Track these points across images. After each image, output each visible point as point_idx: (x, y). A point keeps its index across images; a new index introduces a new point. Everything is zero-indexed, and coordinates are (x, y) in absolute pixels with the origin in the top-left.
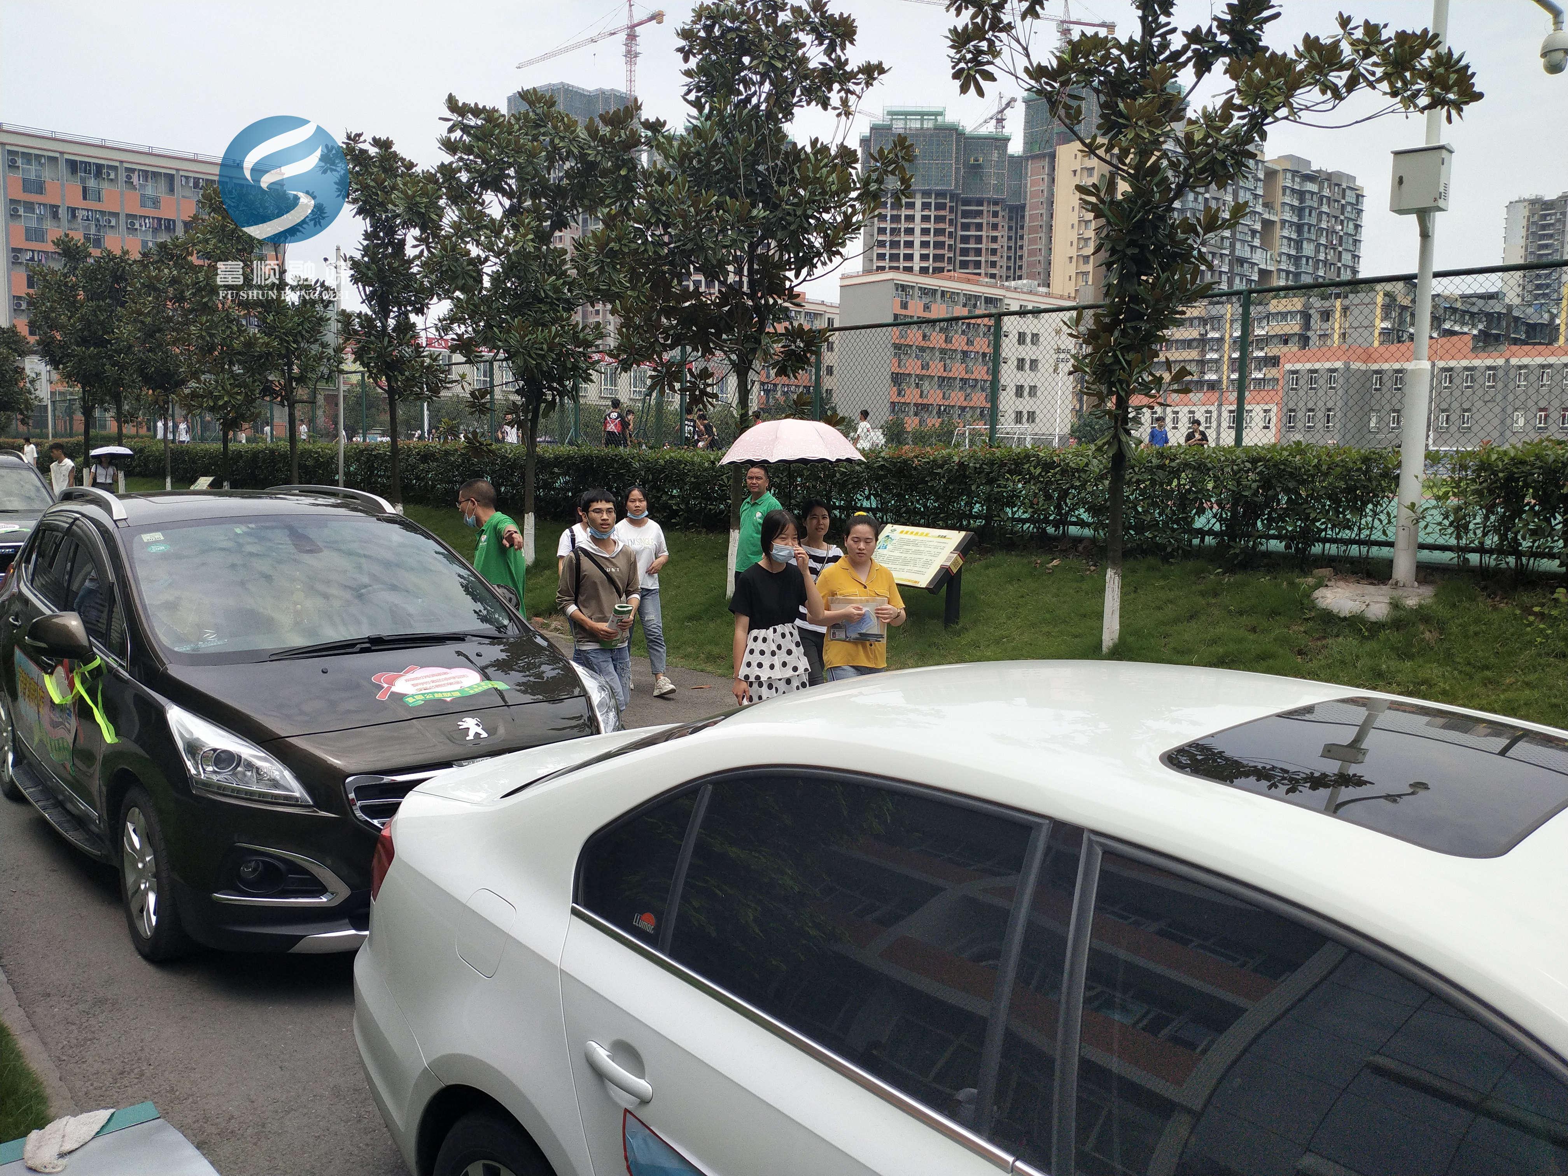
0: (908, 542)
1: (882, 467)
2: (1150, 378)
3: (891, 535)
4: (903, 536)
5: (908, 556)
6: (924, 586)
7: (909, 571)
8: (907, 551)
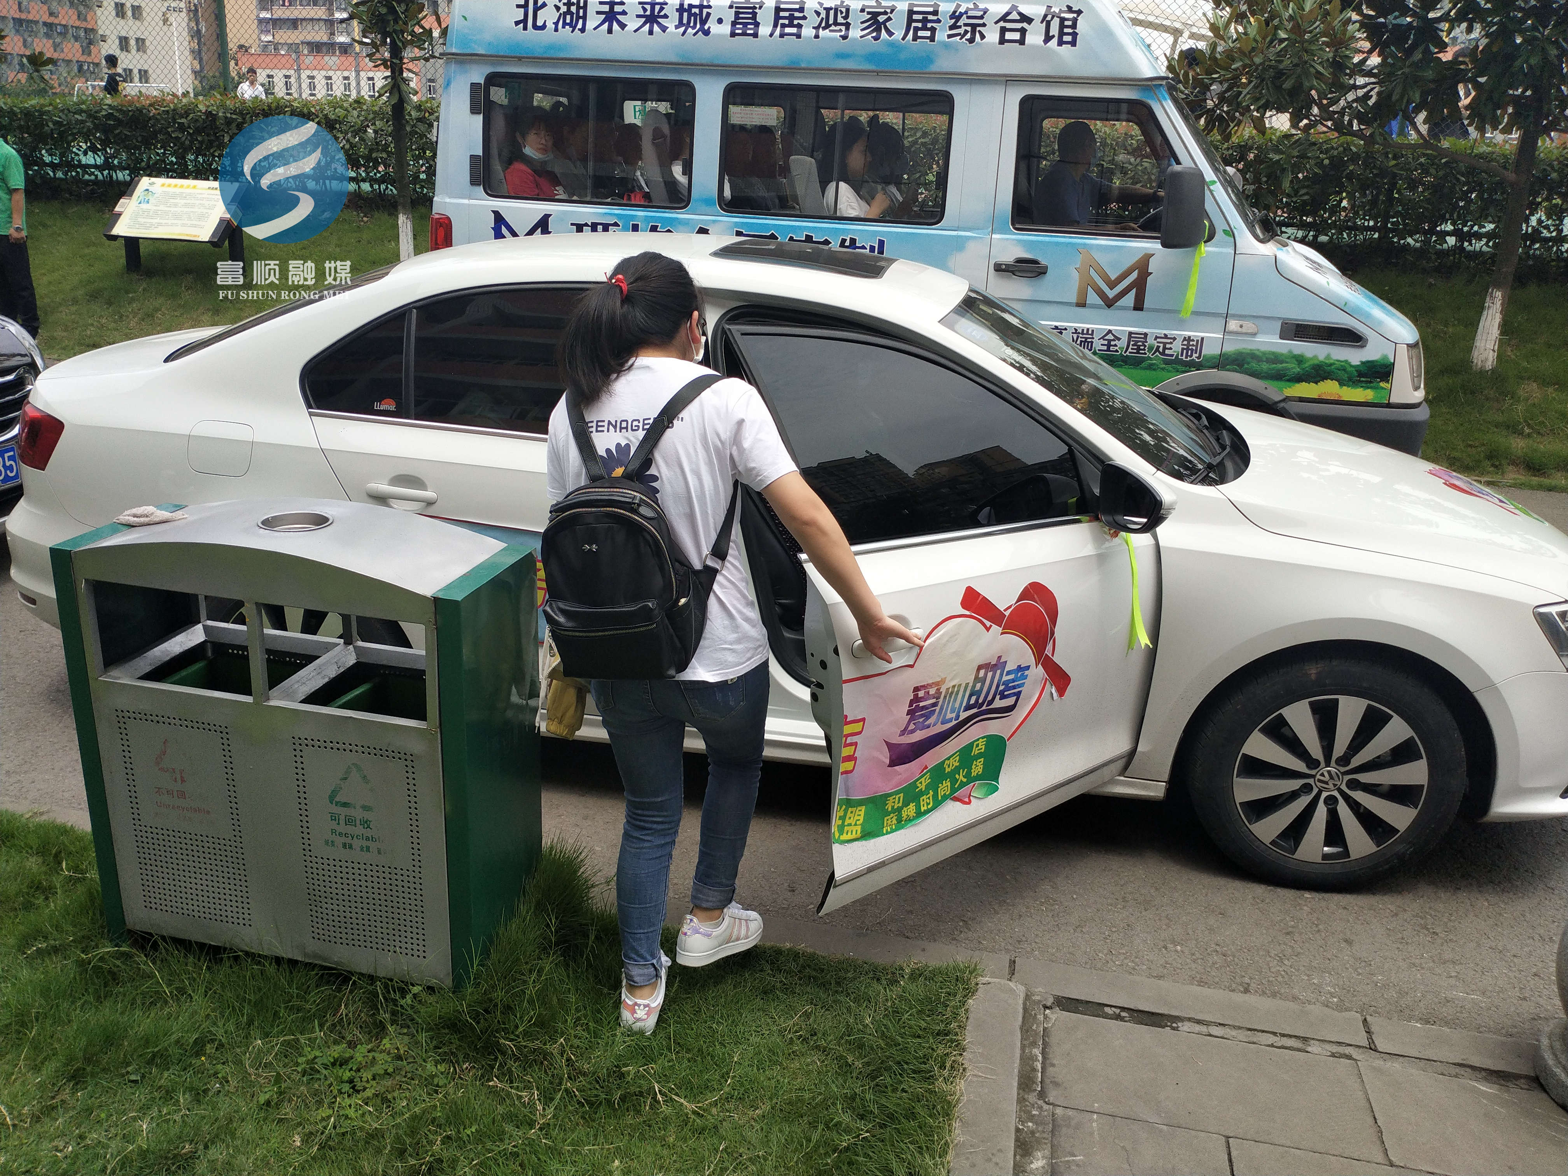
0: (174, 196)
1: (109, 116)
2: (421, 30)
3: (151, 189)
4: (166, 189)
5: (178, 209)
6: (207, 240)
7: (184, 225)
8: (176, 205)
